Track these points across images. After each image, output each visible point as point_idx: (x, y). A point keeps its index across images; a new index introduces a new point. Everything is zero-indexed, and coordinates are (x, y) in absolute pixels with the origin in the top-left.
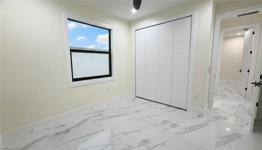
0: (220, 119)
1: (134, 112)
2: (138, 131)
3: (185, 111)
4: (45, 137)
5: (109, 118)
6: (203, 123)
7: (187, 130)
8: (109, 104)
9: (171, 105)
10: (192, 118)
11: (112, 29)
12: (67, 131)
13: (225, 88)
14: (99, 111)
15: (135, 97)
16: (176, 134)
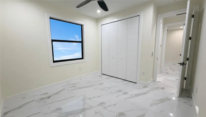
0: (159, 89)
1: (98, 85)
2: (99, 97)
3: (135, 83)
4: (33, 101)
5: (80, 89)
6: (146, 91)
7: (133, 96)
8: (81, 80)
9: (126, 80)
10: (139, 88)
11: (83, 25)
12: (49, 97)
13: (170, 68)
14: (73, 84)
15: (101, 74)
16: (124, 99)
